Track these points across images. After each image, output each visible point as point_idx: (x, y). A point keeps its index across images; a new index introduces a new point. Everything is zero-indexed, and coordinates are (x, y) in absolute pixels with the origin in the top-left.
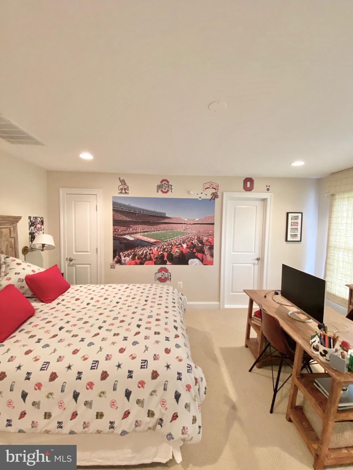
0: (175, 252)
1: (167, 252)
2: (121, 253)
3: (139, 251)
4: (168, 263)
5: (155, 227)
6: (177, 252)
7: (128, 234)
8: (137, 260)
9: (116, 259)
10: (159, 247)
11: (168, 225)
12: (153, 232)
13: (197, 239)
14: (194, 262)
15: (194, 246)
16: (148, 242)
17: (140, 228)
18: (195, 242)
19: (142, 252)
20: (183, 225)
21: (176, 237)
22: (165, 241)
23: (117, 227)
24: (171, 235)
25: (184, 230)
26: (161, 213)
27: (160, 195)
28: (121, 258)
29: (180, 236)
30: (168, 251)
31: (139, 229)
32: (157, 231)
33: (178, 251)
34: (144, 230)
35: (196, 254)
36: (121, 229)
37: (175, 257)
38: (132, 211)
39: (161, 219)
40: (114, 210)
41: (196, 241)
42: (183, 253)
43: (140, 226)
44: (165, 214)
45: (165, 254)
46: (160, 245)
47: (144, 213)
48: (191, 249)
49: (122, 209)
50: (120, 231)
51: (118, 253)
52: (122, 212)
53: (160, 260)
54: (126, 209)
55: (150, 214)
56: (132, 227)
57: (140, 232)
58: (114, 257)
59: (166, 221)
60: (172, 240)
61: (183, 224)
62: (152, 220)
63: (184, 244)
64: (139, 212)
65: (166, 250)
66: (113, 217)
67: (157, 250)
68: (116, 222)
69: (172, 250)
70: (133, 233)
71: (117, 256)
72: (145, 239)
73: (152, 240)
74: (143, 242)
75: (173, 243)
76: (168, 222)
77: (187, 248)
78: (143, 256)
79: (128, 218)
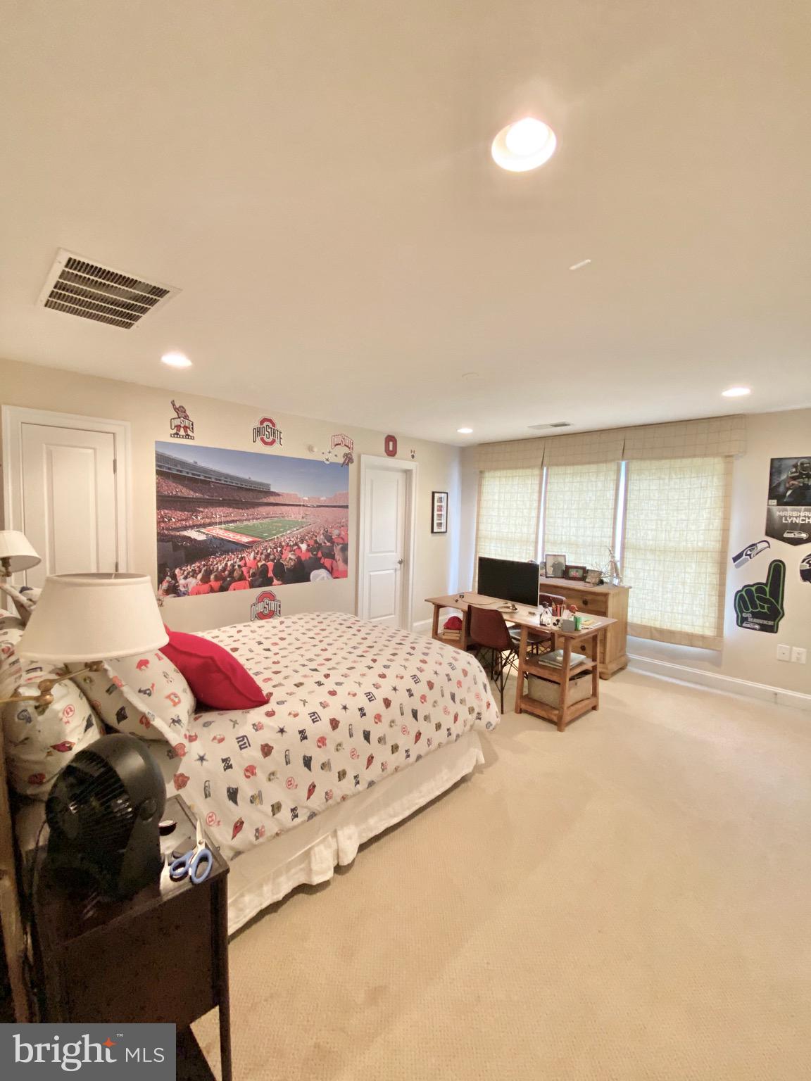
0: (288, 559)
1: (273, 560)
2: (177, 571)
3: (217, 564)
4: (275, 582)
5: (250, 512)
6: (290, 559)
7: (192, 527)
8: (213, 583)
9: (165, 585)
10: (258, 551)
11: (275, 507)
12: (245, 523)
13: (323, 534)
14: (319, 575)
15: (318, 546)
16: (237, 544)
17: (219, 513)
18: (320, 538)
19: (223, 565)
20: (301, 507)
21: (289, 532)
22: (270, 540)
23: (166, 511)
24: (281, 527)
25: (303, 518)
26: (261, 484)
27: (259, 448)
28: (177, 582)
29: (295, 529)
30: (275, 559)
31: (218, 516)
32: (253, 519)
33: (293, 557)
34: (228, 519)
35: (322, 561)
36: (176, 516)
37: (287, 569)
38: (202, 478)
39: (262, 495)
40: (158, 473)
41: (322, 537)
42: (301, 560)
43: (219, 509)
44: (268, 485)
45: (271, 565)
46: (260, 549)
47: (228, 483)
48: (315, 553)
49: (178, 471)
50: (174, 520)
51: (171, 570)
52: (178, 479)
53: (261, 578)
54: (188, 473)
55: (239, 485)
56: (202, 512)
57: (220, 523)
58: (160, 581)
59: (272, 499)
60: (282, 536)
61: (300, 505)
62: (244, 497)
63: (302, 543)
64: (216, 479)
65: (272, 557)
66: (158, 487)
67: (255, 558)
68: (164, 501)
69: (283, 557)
70: (204, 525)
71: (168, 578)
72: (230, 537)
73: (245, 539)
74: (225, 542)
75: (283, 544)
76: (274, 502)
77: (308, 550)
78: (227, 572)
79: (192, 493)
